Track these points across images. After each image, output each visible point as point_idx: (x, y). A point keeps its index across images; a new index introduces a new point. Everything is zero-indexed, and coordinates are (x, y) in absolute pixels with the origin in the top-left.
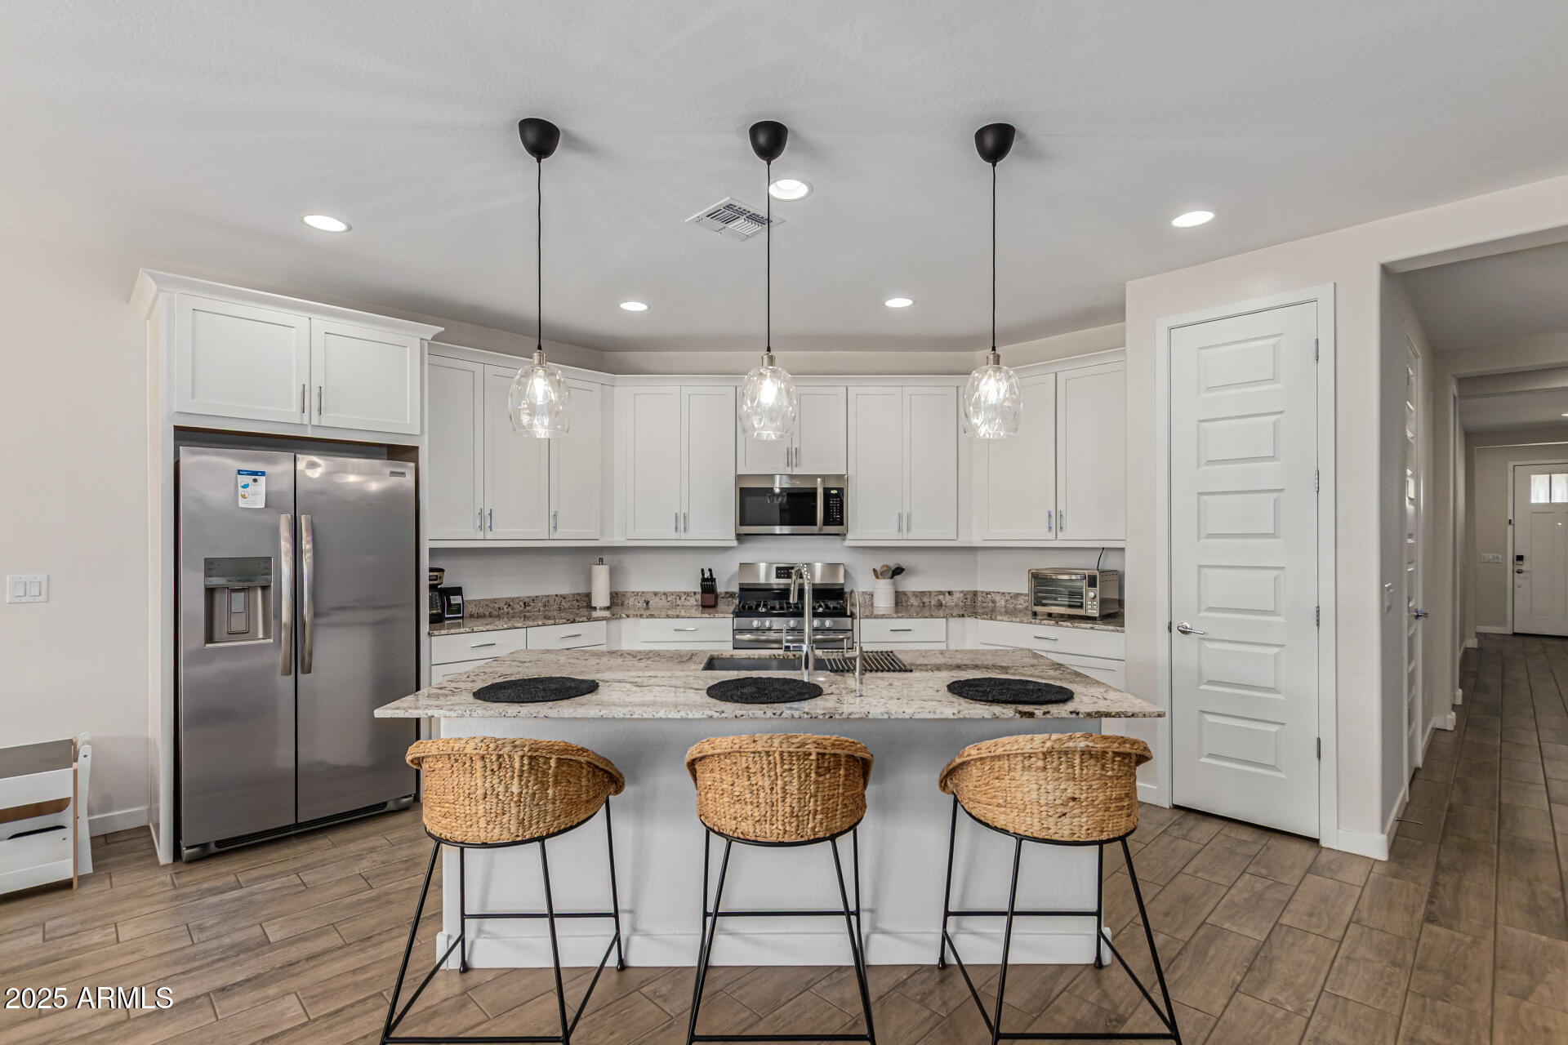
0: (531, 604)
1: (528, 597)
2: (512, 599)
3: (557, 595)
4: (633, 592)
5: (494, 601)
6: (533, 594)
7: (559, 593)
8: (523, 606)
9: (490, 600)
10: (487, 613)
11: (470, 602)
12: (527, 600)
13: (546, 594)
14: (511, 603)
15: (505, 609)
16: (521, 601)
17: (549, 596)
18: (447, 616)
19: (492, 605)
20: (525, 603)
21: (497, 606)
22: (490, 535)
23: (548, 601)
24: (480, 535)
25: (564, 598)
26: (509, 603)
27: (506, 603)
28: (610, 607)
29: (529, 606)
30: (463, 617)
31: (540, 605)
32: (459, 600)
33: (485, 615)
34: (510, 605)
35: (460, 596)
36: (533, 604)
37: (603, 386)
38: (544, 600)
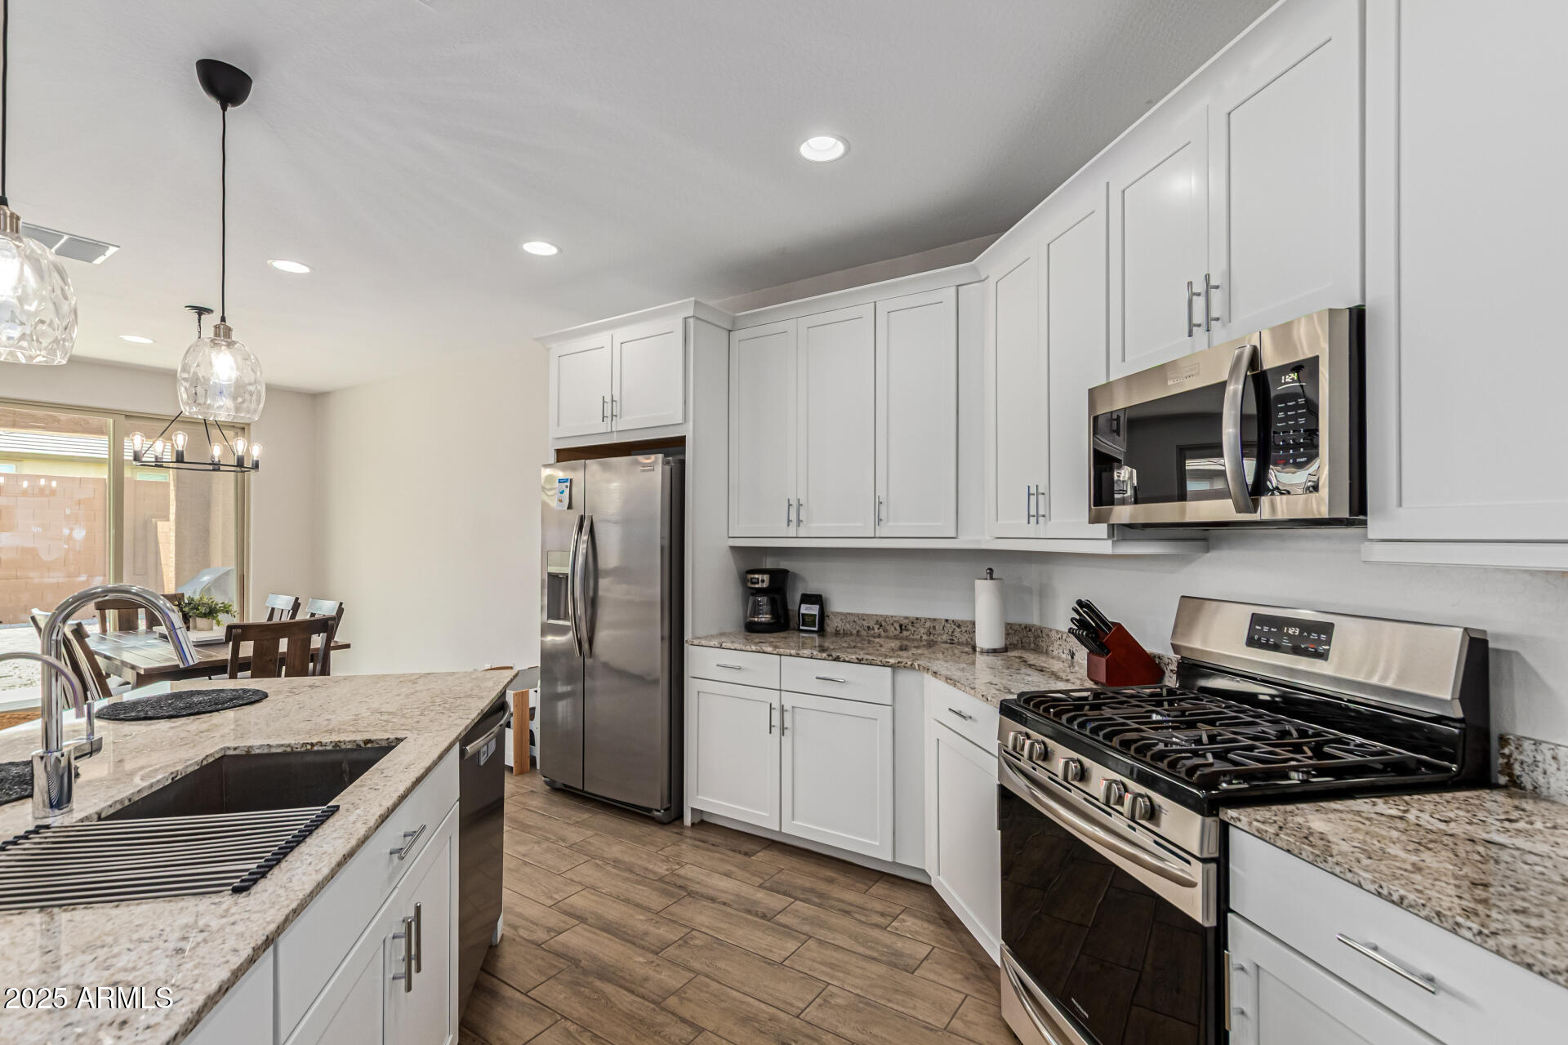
0: (910, 627)
1: (906, 618)
2: (885, 618)
3: (947, 621)
4: (1057, 632)
5: (863, 617)
6: (913, 614)
7: (951, 617)
8: (898, 628)
9: (858, 615)
10: (855, 632)
11: (837, 614)
12: (905, 622)
13: (932, 617)
14: (883, 624)
15: (876, 630)
16: (897, 622)
17: (935, 620)
18: (801, 628)
20: (901, 626)
21: (865, 624)
22: (802, 532)
23: (934, 627)
24: (792, 532)
25: (959, 626)
26: (881, 622)
27: (877, 622)
28: (1005, 649)
29: (907, 630)
30: (822, 631)
31: (922, 631)
32: (813, 610)
33: (851, 634)
34: (881, 626)
35: (817, 607)
36: (913, 629)
37: (960, 288)
38: (928, 624)
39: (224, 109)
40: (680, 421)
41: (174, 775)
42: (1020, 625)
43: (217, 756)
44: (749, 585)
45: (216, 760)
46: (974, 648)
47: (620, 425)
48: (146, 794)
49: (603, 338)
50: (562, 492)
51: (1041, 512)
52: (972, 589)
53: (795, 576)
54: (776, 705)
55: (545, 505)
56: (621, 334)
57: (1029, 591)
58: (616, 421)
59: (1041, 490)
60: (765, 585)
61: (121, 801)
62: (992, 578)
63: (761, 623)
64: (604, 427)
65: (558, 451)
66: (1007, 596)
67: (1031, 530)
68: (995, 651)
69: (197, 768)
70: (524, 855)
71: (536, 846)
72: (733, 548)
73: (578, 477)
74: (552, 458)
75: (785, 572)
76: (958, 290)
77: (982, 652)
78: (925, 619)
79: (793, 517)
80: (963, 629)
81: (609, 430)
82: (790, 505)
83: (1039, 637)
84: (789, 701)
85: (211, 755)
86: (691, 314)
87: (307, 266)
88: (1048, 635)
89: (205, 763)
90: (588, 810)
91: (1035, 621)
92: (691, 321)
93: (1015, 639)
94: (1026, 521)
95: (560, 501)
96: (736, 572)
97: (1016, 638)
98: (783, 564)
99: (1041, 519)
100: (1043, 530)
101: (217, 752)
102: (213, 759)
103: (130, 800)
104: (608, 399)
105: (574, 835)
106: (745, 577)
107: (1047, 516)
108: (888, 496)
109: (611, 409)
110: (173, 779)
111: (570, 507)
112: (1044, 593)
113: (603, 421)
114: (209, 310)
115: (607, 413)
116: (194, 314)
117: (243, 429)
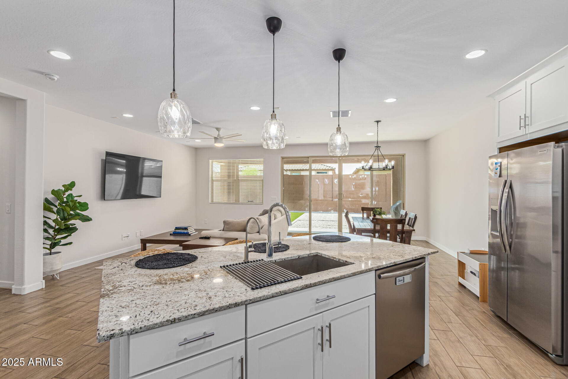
39: (339, 62)
41: (299, 256)
43: (315, 254)
45: (314, 255)
47: (531, 129)
48: (290, 259)
49: (521, 85)
50: (497, 169)
55: (490, 176)
56: (530, 80)
58: (528, 128)
61: (282, 259)
65: (500, 148)
69: (307, 256)
70: (461, 338)
71: (469, 336)
73: (505, 162)
74: (496, 152)
81: (524, 134)
85: (312, 253)
87: (395, 98)
89: (310, 255)
90: (510, 334)
95: (496, 173)
101: (315, 253)
102: (313, 255)
103: (285, 259)
104: (523, 117)
105: (493, 341)
109: (525, 121)
110: (298, 257)
111: (500, 176)
113: (520, 129)
114: (380, 121)
115: (523, 124)
116: (376, 123)
117: (403, 156)
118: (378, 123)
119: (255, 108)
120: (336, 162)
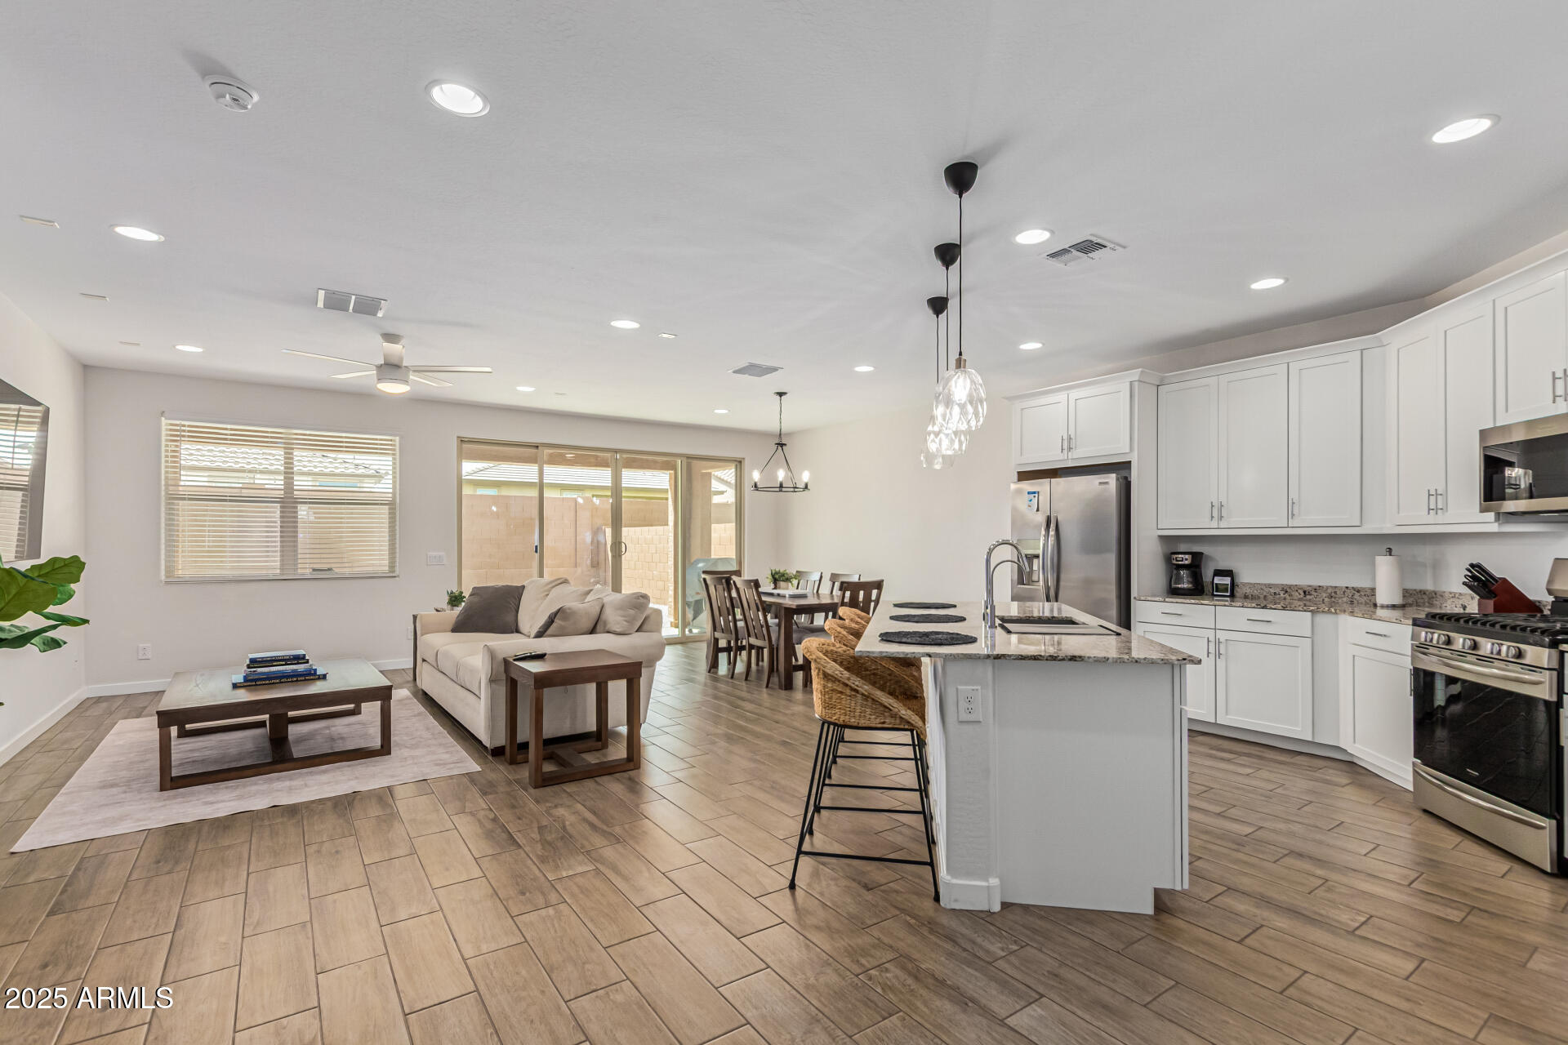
0: (1313, 593)
1: (1310, 586)
2: (1290, 587)
3: (1347, 588)
4: (1451, 593)
5: (1270, 586)
6: (1315, 583)
7: (1350, 585)
8: (1303, 594)
9: (1265, 585)
10: (1262, 595)
11: (1244, 584)
12: (1308, 589)
13: (1333, 585)
14: (1288, 590)
15: (1282, 595)
16: (1301, 589)
17: (1336, 587)
18: (1215, 593)
19: (1267, 590)
20: (1305, 592)
21: (1272, 591)
22: (1223, 525)
23: (1335, 593)
24: (1214, 524)
25: (1358, 591)
26: (1286, 589)
27: (1283, 590)
28: (1403, 606)
29: (1311, 595)
30: (1232, 596)
31: (1324, 595)
32: (1227, 581)
33: (1259, 598)
34: (1286, 592)
35: (1229, 578)
36: (1315, 594)
37: (1364, 351)
38: (1329, 591)
40: (1128, 451)
42: (1415, 590)
44: (1175, 562)
46: (1375, 605)
47: (1075, 454)
49: (1061, 397)
50: (1030, 500)
51: (1440, 506)
52: (1373, 564)
53: (1208, 557)
54: (1212, 638)
55: (1014, 509)
56: (1075, 394)
57: (1424, 565)
58: (1073, 452)
59: (1439, 492)
60: (1187, 562)
62: (1390, 555)
63: (1183, 589)
64: (1061, 457)
65: (1019, 473)
66: (1405, 568)
67: (1432, 518)
68: (1394, 607)
72: (1161, 537)
73: (1043, 490)
74: (1015, 478)
75: (1201, 554)
76: (1362, 353)
77: (1383, 607)
78: (1327, 587)
79: (1215, 514)
80: (1363, 594)
81: (1068, 458)
82: (1212, 506)
83: (1433, 598)
84: (1222, 635)
86: (1137, 379)
87: (877, 368)
88: (1442, 596)
91: (1429, 586)
92: (1136, 383)
93: (1410, 600)
94: (1427, 513)
95: (1029, 507)
96: (1161, 554)
97: (1412, 599)
98: (1196, 549)
99: (1439, 511)
100: (1440, 518)
104: (1065, 437)
106: (1168, 558)
107: (1445, 509)
108: (1299, 497)
109: (1069, 444)
111: (1037, 511)
112: (1437, 566)
113: (1062, 452)
114: (785, 393)
115: (1065, 446)
116: (778, 397)
117: (740, 462)
118: (781, 397)
119: (626, 324)
120: (607, 466)
